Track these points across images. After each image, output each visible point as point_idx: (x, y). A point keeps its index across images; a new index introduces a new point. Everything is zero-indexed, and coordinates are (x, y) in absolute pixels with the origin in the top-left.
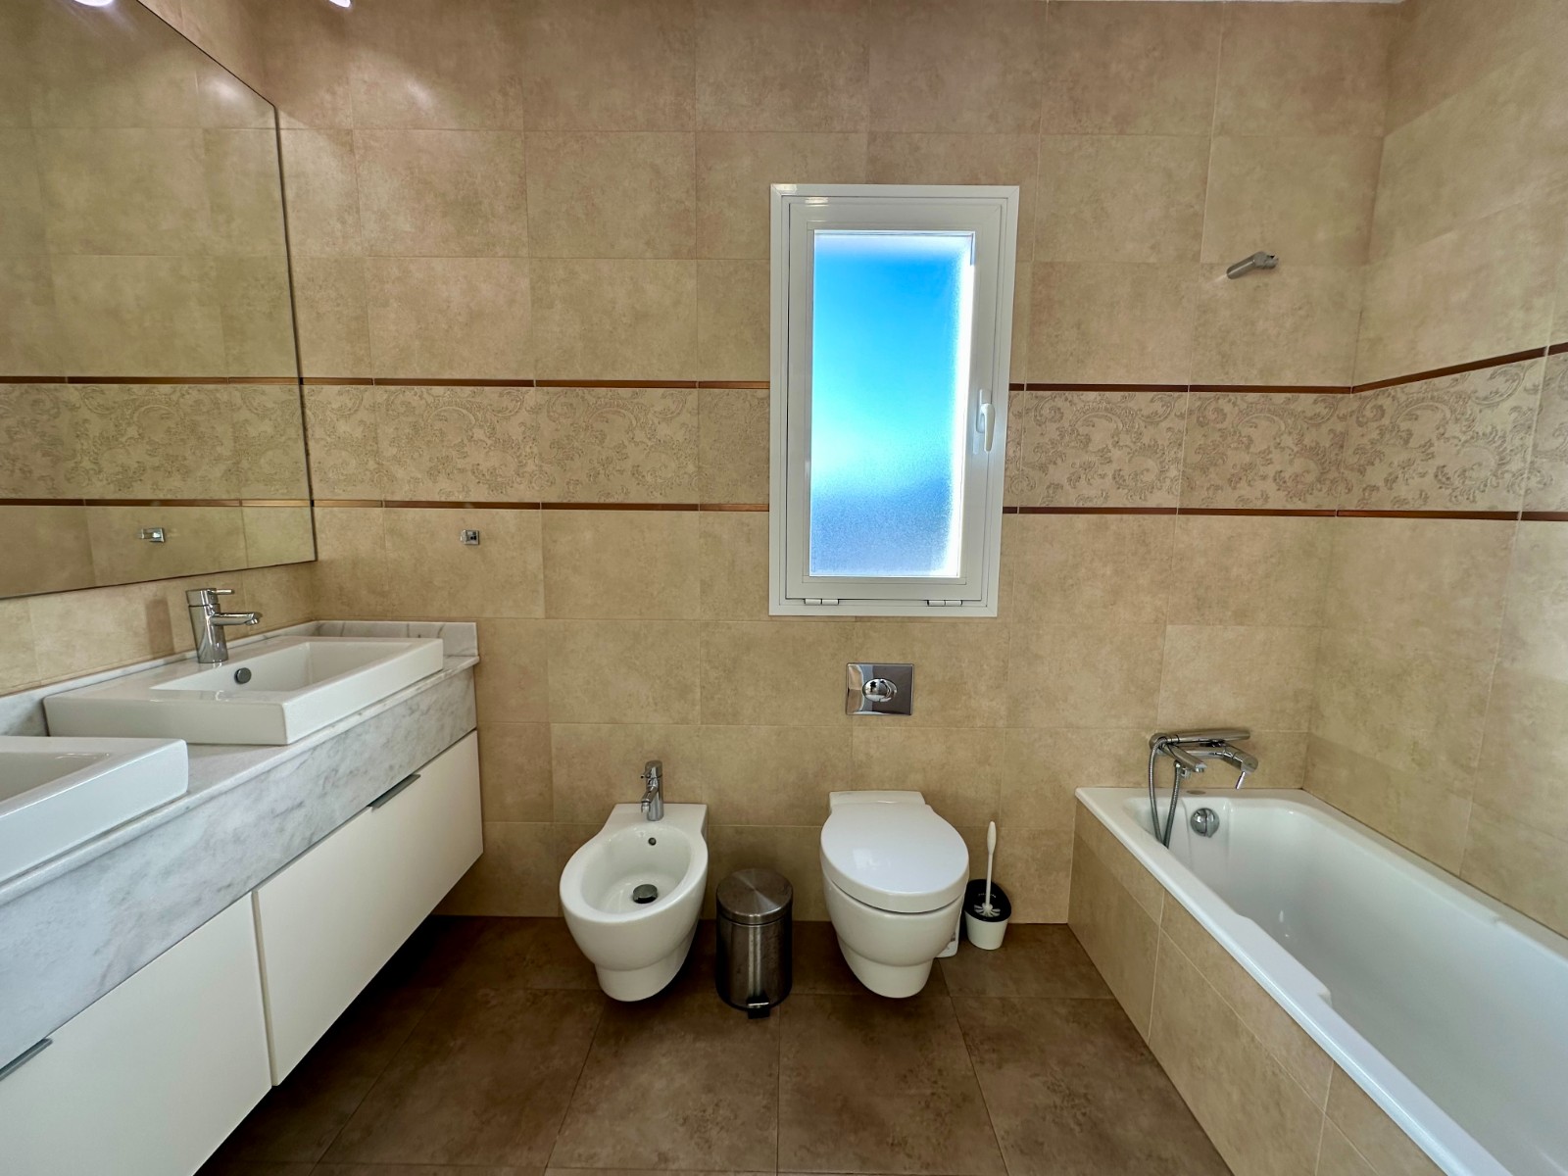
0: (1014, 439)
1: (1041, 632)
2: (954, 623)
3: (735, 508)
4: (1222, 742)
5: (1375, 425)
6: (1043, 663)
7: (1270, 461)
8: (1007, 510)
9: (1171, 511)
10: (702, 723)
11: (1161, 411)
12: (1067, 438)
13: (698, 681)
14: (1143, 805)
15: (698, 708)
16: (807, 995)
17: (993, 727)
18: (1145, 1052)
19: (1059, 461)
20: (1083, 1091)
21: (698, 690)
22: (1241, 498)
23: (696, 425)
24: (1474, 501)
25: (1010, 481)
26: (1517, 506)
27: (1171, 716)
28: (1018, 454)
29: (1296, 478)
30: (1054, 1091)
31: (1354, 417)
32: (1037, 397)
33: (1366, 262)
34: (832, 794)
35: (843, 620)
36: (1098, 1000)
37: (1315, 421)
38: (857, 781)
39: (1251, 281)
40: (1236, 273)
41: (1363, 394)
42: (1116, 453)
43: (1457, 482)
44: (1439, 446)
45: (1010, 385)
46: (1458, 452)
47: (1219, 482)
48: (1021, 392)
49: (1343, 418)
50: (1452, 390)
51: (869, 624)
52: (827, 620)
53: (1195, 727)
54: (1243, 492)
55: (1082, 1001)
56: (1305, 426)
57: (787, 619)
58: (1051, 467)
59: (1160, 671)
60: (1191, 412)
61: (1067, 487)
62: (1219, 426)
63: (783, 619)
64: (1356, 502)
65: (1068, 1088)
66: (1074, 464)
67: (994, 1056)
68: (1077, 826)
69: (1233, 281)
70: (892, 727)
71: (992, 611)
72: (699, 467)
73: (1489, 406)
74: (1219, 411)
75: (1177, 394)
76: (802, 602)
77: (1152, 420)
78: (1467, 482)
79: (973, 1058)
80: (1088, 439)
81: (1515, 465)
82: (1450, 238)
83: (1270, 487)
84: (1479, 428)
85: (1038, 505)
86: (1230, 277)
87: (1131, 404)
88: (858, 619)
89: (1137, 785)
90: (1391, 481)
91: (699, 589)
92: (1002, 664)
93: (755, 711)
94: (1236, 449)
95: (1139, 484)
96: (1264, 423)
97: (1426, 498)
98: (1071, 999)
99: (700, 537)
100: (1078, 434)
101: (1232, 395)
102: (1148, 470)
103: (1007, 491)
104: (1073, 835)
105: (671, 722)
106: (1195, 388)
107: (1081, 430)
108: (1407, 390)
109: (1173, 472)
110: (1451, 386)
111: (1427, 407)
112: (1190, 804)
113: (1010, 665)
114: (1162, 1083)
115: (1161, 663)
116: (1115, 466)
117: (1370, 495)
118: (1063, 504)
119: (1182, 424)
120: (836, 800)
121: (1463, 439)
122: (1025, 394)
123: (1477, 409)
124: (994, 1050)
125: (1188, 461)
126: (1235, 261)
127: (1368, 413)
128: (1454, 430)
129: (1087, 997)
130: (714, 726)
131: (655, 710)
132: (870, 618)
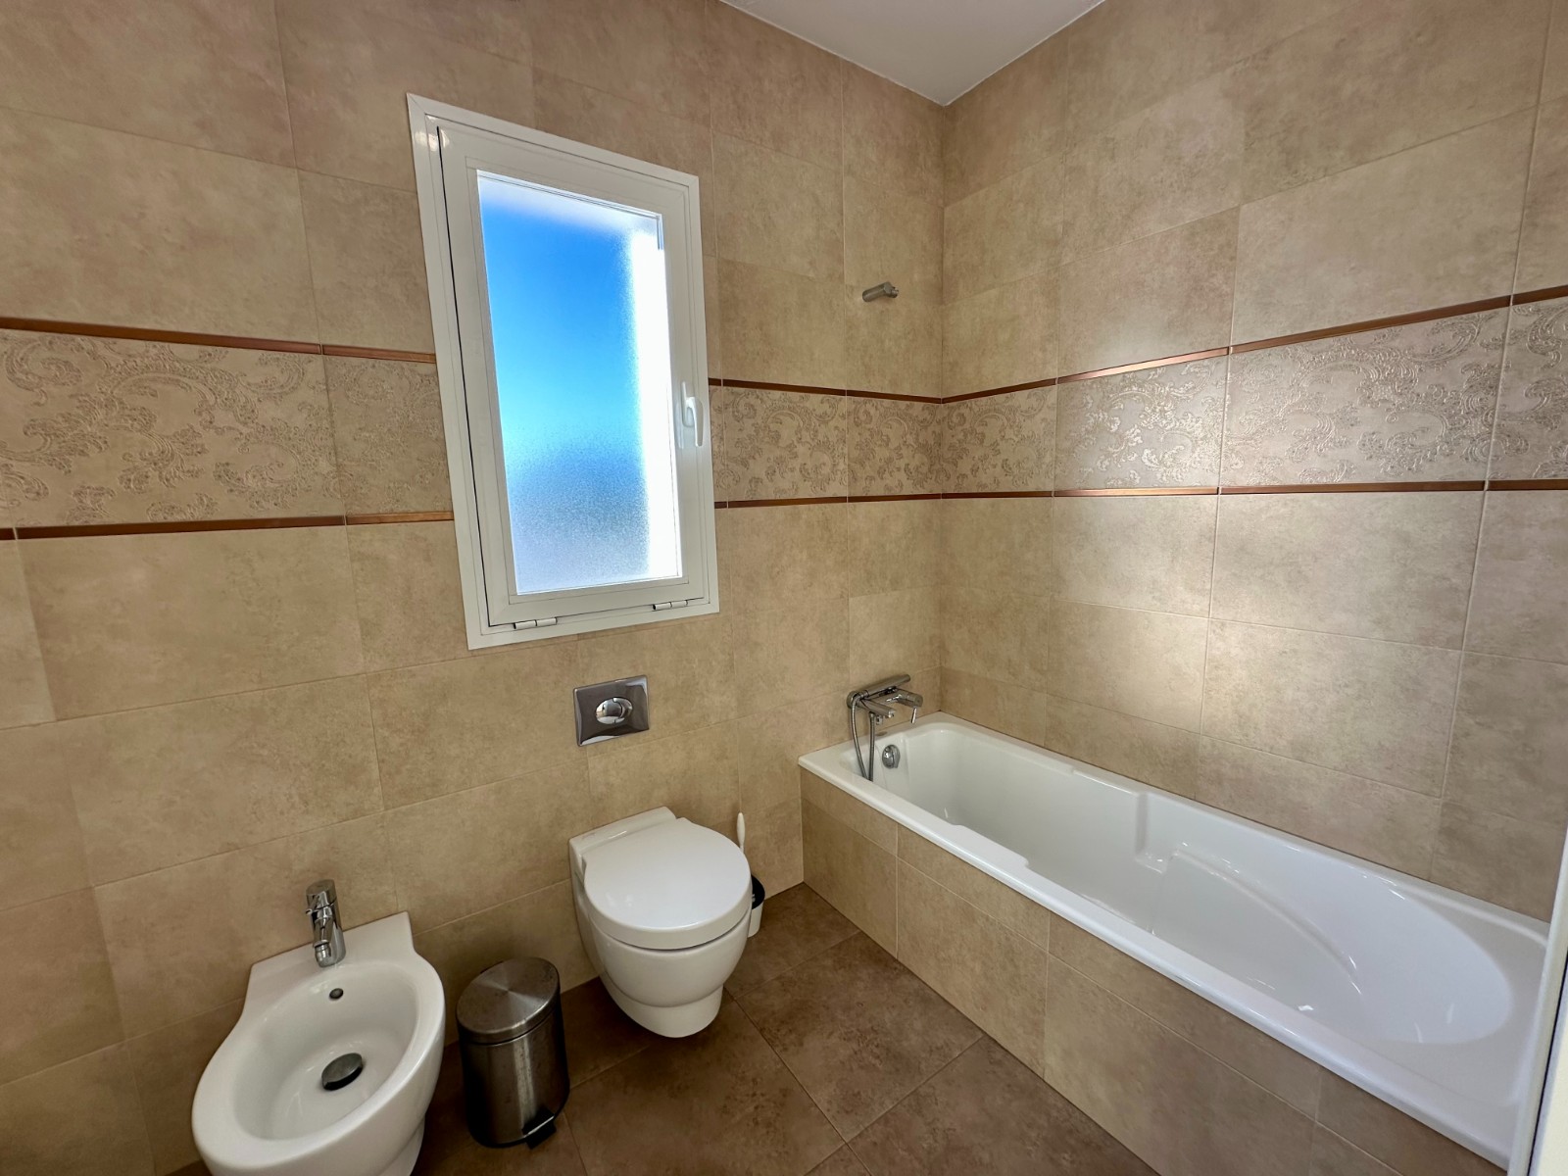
0: (718, 436)
1: (758, 620)
2: (681, 625)
3: (403, 518)
4: (894, 688)
5: (960, 428)
6: (762, 649)
7: (901, 457)
8: (719, 505)
9: (842, 500)
10: (386, 809)
11: (829, 411)
12: (761, 433)
13: (373, 756)
14: (851, 756)
15: (377, 790)
16: (592, 1079)
17: (727, 720)
18: (898, 966)
19: (757, 456)
20: (869, 1026)
21: (375, 767)
22: (887, 487)
23: (326, 405)
24: (1027, 484)
25: (718, 475)
26: (1050, 487)
27: (860, 675)
28: (722, 449)
29: (917, 469)
30: (849, 1040)
31: (946, 423)
32: (732, 393)
33: (942, 302)
34: (572, 841)
35: (563, 640)
36: (850, 939)
37: (924, 424)
38: (599, 816)
39: (878, 305)
40: (869, 296)
41: (951, 404)
42: (801, 449)
43: (1016, 471)
44: (1002, 446)
45: (709, 379)
46: (1014, 449)
47: (872, 474)
48: (718, 387)
49: (939, 423)
50: (1006, 405)
51: (593, 640)
52: (544, 643)
53: (875, 680)
54: (888, 481)
55: (839, 946)
56: (919, 428)
57: (494, 651)
58: (751, 461)
59: (848, 638)
60: (849, 413)
61: (766, 480)
62: (868, 426)
63: (488, 652)
64: (953, 487)
65: (858, 1030)
66: (769, 459)
67: (793, 1036)
68: (802, 792)
69: (867, 304)
70: (628, 747)
71: (714, 608)
72: (338, 465)
73: (1028, 417)
74: (867, 413)
75: (839, 397)
76: (511, 628)
77: (823, 419)
78: (1022, 471)
79: (777, 1050)
80: (778, 436)
81: (1048, 459)
82: (993, 293)
83: (903, 476)
84: (1025, 433)
85: (744, 499)
86: (866, 300)
87: (807, 404)
88: (581, 636)
89: (842, 741)
90: (975, 471)
91: (358, 633)
92: (728, 657)
93: (462, 772)
94: (880, 445)
95: (820, 477)
96: (895, 425)
97: (999, 483)
98: (832, 948)
99: (352, 561)
100: (770, 431)
101: (875, 400)
102: (824, 464)
103: (716, 486)
104: (800, 801)
105: (335, 820)
106: (851, 393)
107: (771, 426)
108: (978, 403)
109: (842, 466)
110: (1005, 402)
111: (993, 416)
112: (881, 744)
113: (735, 657)
114: (916, 984)
115: (848, 631)
116: (800, 461)
117: (962, 481)
118: (764, 497)
119: (843, 424)
120: (581, 847)
121: (1017, 440)
122: (723, 389)
123: (1022, 419)
124: (790, 1031)
125: (851, 456)
126: (868, 288)
127: (955, 420)
128: (1010, 434)
129: (841, 940)
130: (403, 808)
131: (307, 812)
132: (594, 634)
